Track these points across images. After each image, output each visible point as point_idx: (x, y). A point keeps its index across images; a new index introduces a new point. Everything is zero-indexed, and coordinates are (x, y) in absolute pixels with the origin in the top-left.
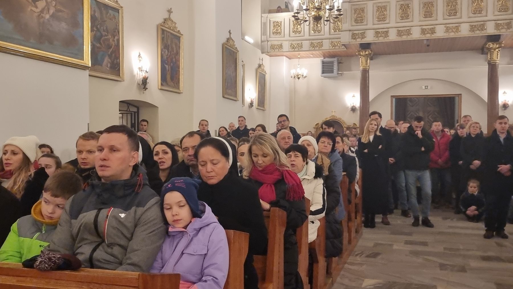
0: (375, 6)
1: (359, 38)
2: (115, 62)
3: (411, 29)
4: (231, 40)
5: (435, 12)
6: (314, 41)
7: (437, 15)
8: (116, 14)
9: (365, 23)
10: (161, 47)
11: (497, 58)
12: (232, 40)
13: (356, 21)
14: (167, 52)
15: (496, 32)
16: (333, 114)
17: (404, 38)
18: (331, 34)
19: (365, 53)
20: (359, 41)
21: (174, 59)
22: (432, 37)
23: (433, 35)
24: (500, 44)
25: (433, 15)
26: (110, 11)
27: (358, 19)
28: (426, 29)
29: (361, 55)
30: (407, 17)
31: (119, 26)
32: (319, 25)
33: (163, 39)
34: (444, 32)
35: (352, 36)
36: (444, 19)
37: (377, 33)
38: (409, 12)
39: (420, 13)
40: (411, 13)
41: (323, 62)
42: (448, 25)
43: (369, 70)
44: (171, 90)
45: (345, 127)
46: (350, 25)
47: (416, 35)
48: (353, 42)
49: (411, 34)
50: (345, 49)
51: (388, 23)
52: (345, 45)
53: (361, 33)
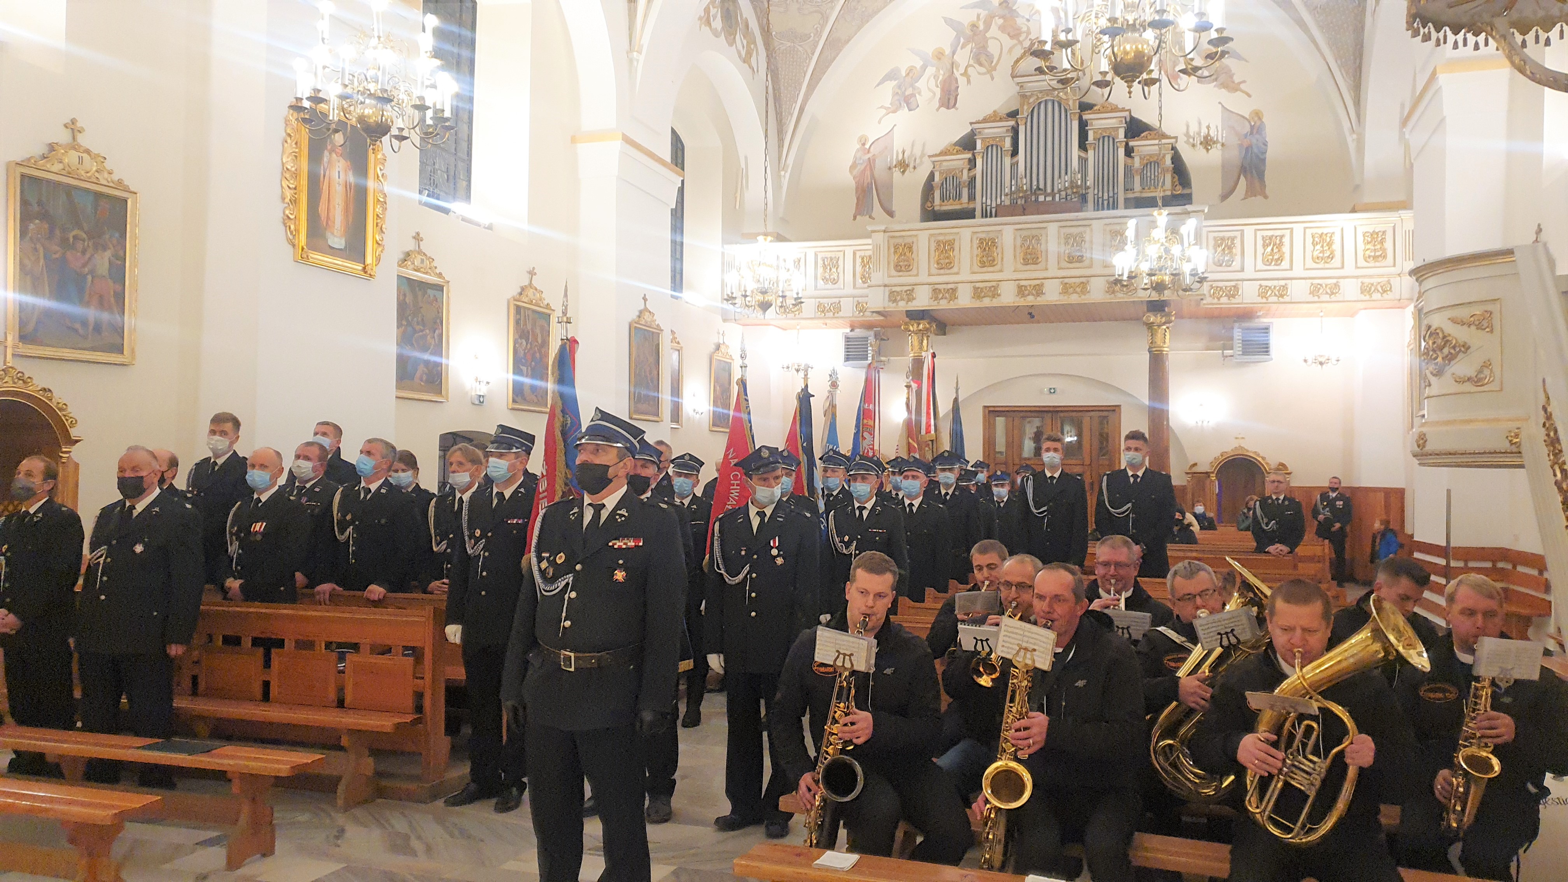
0: (932, 239)
1: (902, 299)
2: (434, 371)
3: (998, 285)
4: (647, 314)
5: (1044, 255)
6: (825, 300)
7: (1047, 261)
8: (437, 293)
9: (914, 272)
10: (513, 336)
11: (1164, 342)
13: (898, 268)
14: (524, 343)
17: (987, 302)
18: (858, 286)
19: (918, 327)
20: (903, 306)
21: (538, 355)
22: (1038, 302)
23: (1039, 299)
24: (1169, 315)
25: (1039, 260)
26: (430, 291)
27: (901, 263)
28: (1026, 287)
29: (910, 331)
30: (992, 263)
31: (442, 312)
32: (834, 270)
33: (518, 321)
34: (1060, 293)
35: (890, 297)
36: (1060, 269)
37: (936, 291)
38: (995, 254)
39: (1015, 257)
40: (1000, 256)
41: (847, 339)
42: (1066, 280)
44: (531, 408)
46: (886, 275)
47: (1008, 297)
48: (891, 307)
49: (999, 295)
50: (882, 318)
51: (957, 273)
52: (878, 313)
53: (906, 291)
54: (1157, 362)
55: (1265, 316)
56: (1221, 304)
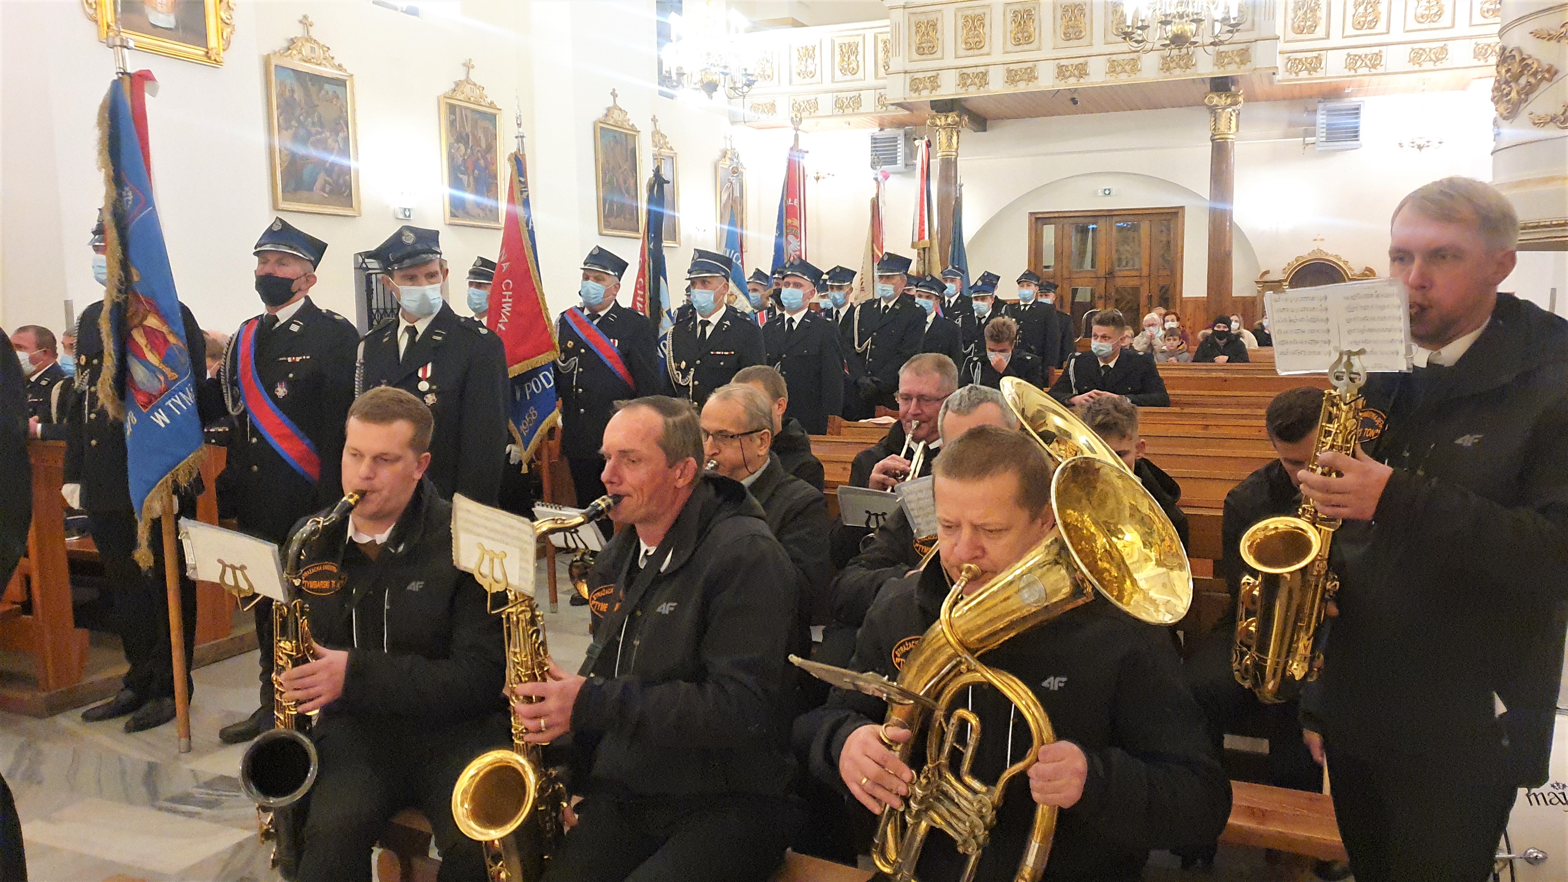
0: (959, 14)
1: (925, 88)
2: (341, 181)
3: (1035, 66)
4: (617, 112)
5: (1088, 27)
6: (843, 95)
8: (339, 90)
9: (939, 54)
10: (447, 139)
11: (1230, 128)
12: (621, 110)
13: (920, 50)
14: (463, 148)
15: (1219, 73)
17: (1022, 87)
18: (879, 75)
19: (946, 121)
20: (926, 96)
21: (482, 162)
22: (1081, 84)
23: (1082, 80)
24: (1235, 95)
25: (1083, 34)
26: (327, 86)
27: (924, 45)
28: (1067, 66)
29: (937, 126)
30: (1028, 40)
31: (347, 112)
32: (853, 58)
33: (452, 123)
34: (1106, 74)
35: (911, 86)
36: (1107, 43)
37: (963, 77)
38: (1032, 29)
39: (1054, 31)
40: (1037, 31)
41: (874, 140)
42: (1114, 57)
43: (956, 159)
44: (478, 223)
46: (907, 60)
47: (1046, 79)
48: (913, 98)
49: (1036, 78)
50: (907, 112)
51: (988, 54)
52: (899, 105)
53: (929, 78)
54: (1221, 153)
55: (1355, 93)
56: (1300, 80)
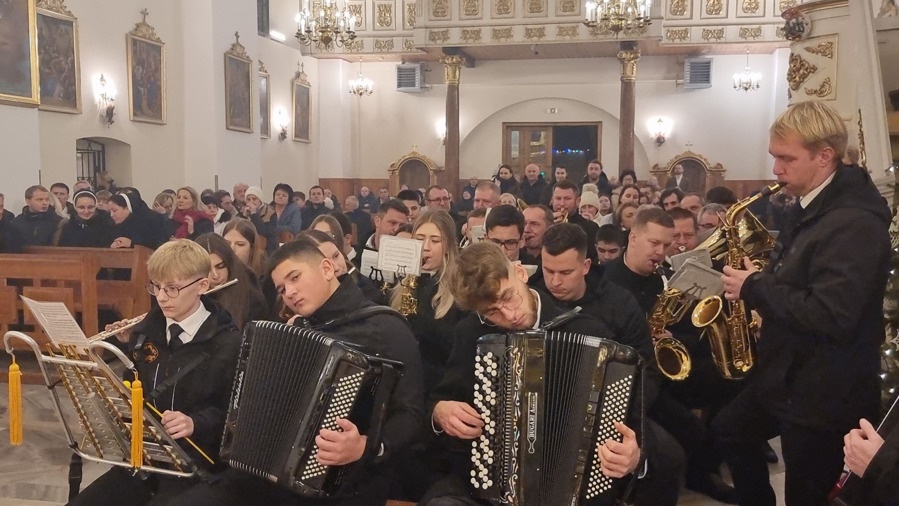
1: (439, 39)
2: (70, 90)
3: (511, 28)
4: (239, 47)
5: (545, 6)
6: (381, 39)
7: (547, 10)
9: (448, 17)
10: (132, 63)
11: (632, 74)
12: (241, 45)
13: (436, 13)
14: (141, 69)
15: (630, 38)
16: (415, 150)
17: (503, 41)
18: (406, 28)
19: (452, 60)
20: (440, 44)
21: (153, 79)
22: (541, 41)
23: (541, 39)
24: (636, 52)
25: (542, 9)
27: (438, 10)
28: (532, 29)
29: (446, 63)
30: (507, 11)
32: (388, 15)
33: (135, 52)
34: (557, 35)
35: (429, 37)
36: (557, 16)
37: (465, 32)
38: (509, 4)
39: (524, 5)
40: (512, 5)
41: (400, 70)
42: (561, 25)
43: (458, 86)
44: (149, 120)
45: (431, 170)
46: (427, 19)
47: (518, 37)
48: (432, 45)
49: (512, 36)
50: (425, 53)
51: (481, 19)
52: (421, 49)
53: (442, 32)
54: (627, 88)
55: (709, 53)
56: (675, 44)
